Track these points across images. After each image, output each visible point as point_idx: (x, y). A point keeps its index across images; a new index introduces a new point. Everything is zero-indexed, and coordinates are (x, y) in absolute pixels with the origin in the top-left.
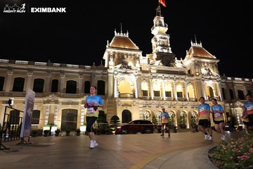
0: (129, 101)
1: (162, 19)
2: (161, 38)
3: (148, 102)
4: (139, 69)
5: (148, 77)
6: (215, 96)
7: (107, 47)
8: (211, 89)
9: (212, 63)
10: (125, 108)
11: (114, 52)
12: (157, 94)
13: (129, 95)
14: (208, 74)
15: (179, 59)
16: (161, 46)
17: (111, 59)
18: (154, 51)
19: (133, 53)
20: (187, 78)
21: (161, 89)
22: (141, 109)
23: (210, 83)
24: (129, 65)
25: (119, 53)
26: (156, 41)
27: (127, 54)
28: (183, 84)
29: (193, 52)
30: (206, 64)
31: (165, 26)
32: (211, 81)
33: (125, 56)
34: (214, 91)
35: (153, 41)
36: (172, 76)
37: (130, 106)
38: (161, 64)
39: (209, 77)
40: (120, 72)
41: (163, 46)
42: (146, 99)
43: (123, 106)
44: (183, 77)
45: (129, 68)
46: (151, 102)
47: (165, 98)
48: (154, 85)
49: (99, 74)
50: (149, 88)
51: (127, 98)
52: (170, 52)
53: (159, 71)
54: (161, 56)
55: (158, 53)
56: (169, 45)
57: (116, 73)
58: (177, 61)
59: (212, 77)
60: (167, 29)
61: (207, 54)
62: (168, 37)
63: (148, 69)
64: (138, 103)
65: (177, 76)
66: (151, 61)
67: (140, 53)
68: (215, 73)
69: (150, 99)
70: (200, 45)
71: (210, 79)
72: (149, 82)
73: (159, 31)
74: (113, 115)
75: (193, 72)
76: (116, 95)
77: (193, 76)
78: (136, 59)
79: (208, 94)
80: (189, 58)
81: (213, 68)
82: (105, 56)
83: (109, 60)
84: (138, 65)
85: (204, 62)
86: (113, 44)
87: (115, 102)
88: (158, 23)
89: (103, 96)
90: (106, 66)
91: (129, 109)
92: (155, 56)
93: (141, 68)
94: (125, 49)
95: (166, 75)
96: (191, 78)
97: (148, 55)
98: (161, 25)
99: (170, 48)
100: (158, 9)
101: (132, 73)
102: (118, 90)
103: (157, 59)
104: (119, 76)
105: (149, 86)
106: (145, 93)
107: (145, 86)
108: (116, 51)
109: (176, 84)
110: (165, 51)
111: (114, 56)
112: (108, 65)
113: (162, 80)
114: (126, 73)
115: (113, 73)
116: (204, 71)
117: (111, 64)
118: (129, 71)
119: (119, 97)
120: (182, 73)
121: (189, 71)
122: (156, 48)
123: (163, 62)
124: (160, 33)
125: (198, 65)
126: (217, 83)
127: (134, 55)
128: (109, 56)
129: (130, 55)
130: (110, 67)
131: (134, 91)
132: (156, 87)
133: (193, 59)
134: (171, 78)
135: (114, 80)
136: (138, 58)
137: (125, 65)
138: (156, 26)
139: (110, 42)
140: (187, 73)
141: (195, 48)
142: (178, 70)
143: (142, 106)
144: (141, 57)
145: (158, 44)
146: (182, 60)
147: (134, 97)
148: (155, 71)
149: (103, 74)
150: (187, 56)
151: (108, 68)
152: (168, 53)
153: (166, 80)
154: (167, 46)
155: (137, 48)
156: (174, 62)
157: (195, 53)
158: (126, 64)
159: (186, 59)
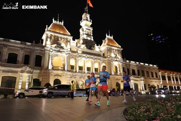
0: (60, 72)
1: (88, 16)
2: (87, 29)
3: (74, 74)
4: (69, 50)
5: (76, 56)
6: (118, 72)
7: (46, 30)
8: (116, 67)
9: (118, 50)
10: (56, 78)
11: (51, 35)
12: (81, 68)
13: (60, 68)
14: (116, 57)
15: (98, 45)
16: (87, 35)
17: (49, 40)
18: (81, 37)
19: (66, 37)
20: (102, 59)
21: (84, 65)
22: (69, 79)
23: (116, 64)
24: (62, 45)
25: (55, 36)
26: (83, 31)
27: (61, 38)
28: (99, 63)
29: (107, 42)
30: (114, 51)
31: (90, 21)
32: (117, 62)
33: (60, 39)
34: (118, 69)
35: (81, 31)
36: (92, 56)
37: (61, 76)
38: (85, 47)
39: (115, 59)
40: (55, 50)
41: (88, 35)
42: (72, 72)
43: (55, 76)
44: (100, 58)
45: (62, 48)
46: (76, 74)
47: (86, 71)
48: (79, 62)
49: (38, 50)
50: (76, 64)
51: (58, 70)
52: (93, 40)
53: (83, 53)
54: (86, 42)
55: (84, 40)
56: (92, 34)
57: (51, 50)
58: (96, 46)
59: (118, 60)
60: (91, 23)
61: (115, 44)
62: (91, 29)
63: (76, 50)
64: (67, 74)
65: (96, 57)
66: (78, 45)
67: (71, 38)
68: (119, 57)
69: (76, 72)
70: (112, 38)
71: (116, 61)
72: (76, 60)
73: (86, 24)
74: (46, 83)
75: (106, 55)
76: (50, 67)
77: (106, 58)
78: (67, 41)
79: (115, 71)
80: (104, 46)
81: (119, 53)
82: (44, 37)
83: (47, 40)
84: (69, 46)
85: (114, 49)
86: (51, 28)
87: (49, 73)
88: (85, 18)
89: (40, 68)
90: (44, 44)
91: (59, 78)
92: (81, 41)
93: (71, 49)
94: (60, 33)
95: (88, 56)
96: (104, 59)
97: (76, 40)
98: (87, 20)
99: (92, 37)
100: (86, 8)
101: (64, 52)
102: (52, 64)
103: (83, 44)
104: (54, 53)
105: (76, 62)
106: (72, 67)
107: (72, 62)
108: (53, 34)
109: (95, 62)
110: (89, 39)
111: (51, 38)
112: (46, 44)
113: (85, 59)
114: (59, 51)
115: (49, 51)
116: (113, 55)
117: (48, 44)
118: (61, 50)
119: (53, 69)
120: (99, 55)
121: (104, 54)
122: (83, 35)
123: (87, 46)
124: (86, 25)
125: (109, 50)
126: (121, 64)
127: (67, 39)
128: (47, 37)
129: (64, 38)
130: (47, 46)
131: (64, 65)
132: (81, 64)
133: (107, 46)
134: (92, 58)
135: (49, 55)
136: (69, 41)
137: (59, 46)
138: (84, 20)
139: (48, 27)
140: (102, 55)
141: (108, 39)
142: (96, 53)
143: (69, 76)
144: (72, 41)
145: (84, 33)
146: (99, 46)
147: (64, 70)
148: (81, 52)
149: (41, 51)
150: (103, 44)
151: (45, 46)
152: (91, 40)
153: (88, 59)
154: (91, 36)
155: (69, 34)
156: (94, 47)
157: (108, 42)
158: (60, 44)
159: (102, 46)
